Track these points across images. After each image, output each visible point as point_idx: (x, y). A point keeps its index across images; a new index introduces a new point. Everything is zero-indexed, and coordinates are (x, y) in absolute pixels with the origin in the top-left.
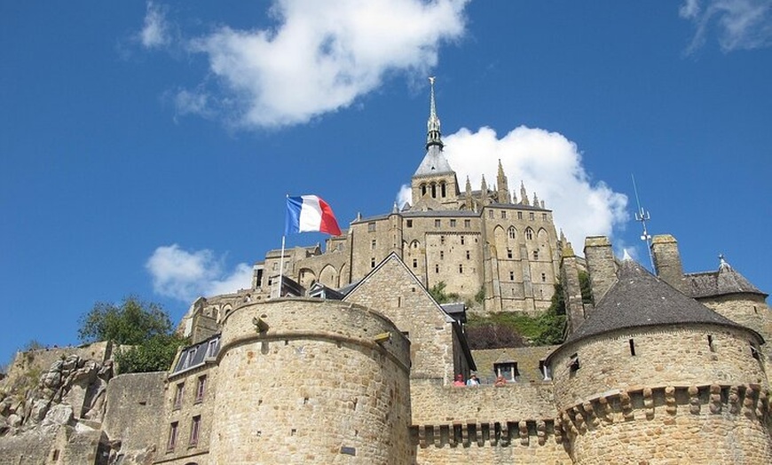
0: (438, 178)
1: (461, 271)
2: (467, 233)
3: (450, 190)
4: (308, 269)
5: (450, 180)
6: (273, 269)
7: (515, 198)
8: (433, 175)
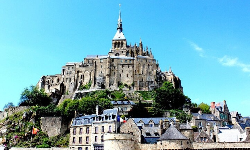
0: (121, 41)
1: (128, 77)
2: (130, 65)
3: (124, 45)
4: (80, 71)
5: (124, 42)
6: (68, 69)
7: (144, 50)
8: (119, 40)
